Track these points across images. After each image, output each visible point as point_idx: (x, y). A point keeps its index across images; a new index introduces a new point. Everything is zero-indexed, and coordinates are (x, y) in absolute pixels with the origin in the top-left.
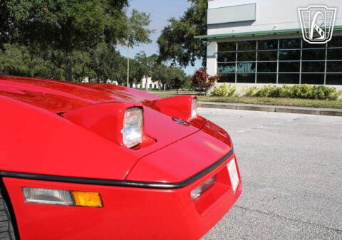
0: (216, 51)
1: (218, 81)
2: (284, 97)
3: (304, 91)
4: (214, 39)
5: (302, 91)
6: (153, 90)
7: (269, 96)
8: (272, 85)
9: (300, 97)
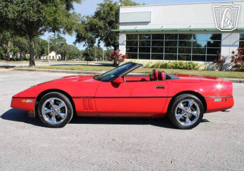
0: (125, 39)
1: (127, 58)
2: (169, 68)
3: (181, 64)
4: (124, 32)
5: (180, 65)
6: (52, 60)
7: (160, 68)
8: (161, 61)
9: (179, 68)
